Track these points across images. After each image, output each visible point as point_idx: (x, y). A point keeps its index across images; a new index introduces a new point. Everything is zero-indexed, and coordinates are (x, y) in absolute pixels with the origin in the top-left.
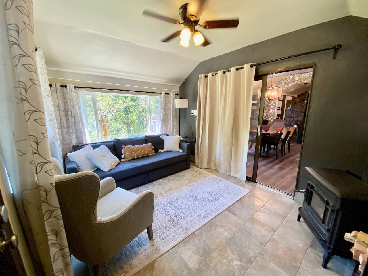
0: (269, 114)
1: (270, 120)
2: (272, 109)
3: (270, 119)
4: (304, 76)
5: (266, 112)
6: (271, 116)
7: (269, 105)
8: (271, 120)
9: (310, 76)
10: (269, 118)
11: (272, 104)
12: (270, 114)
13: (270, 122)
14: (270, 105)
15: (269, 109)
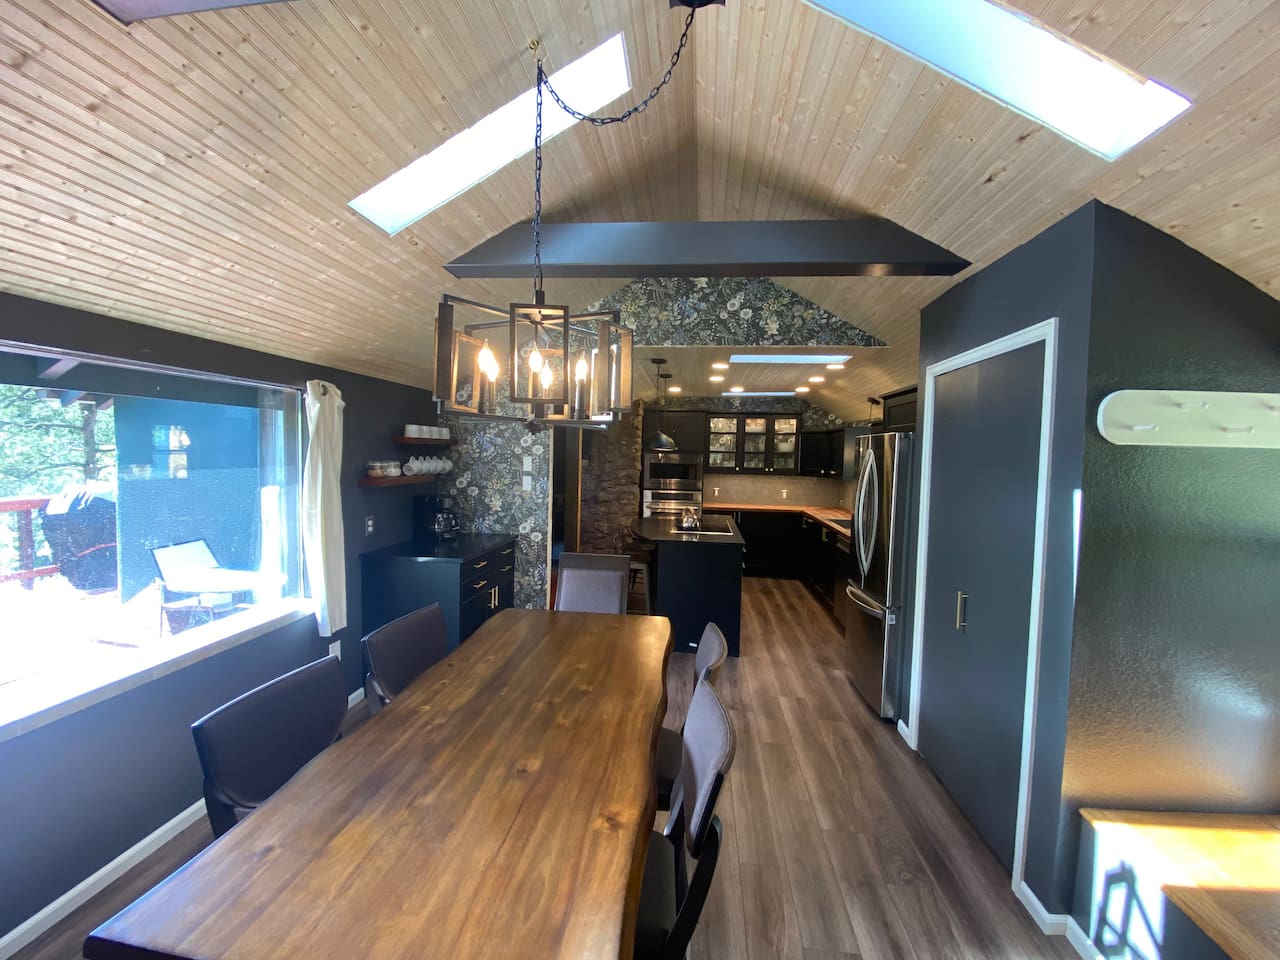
0: (518, 501)
1: (526, 537)
2: (528, 474)
3: (525, 528)
4: (660, 317)
5: (502, 493)
6: (530, 515)
7: (514, 455)
8: (532, 537)
9: (681, 320)
10: (517, 526)
11: (527, 451)
12: (523, 499)
13: (523, 545)
14: (518, 450)
15: (516, 477)
